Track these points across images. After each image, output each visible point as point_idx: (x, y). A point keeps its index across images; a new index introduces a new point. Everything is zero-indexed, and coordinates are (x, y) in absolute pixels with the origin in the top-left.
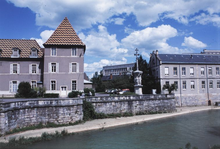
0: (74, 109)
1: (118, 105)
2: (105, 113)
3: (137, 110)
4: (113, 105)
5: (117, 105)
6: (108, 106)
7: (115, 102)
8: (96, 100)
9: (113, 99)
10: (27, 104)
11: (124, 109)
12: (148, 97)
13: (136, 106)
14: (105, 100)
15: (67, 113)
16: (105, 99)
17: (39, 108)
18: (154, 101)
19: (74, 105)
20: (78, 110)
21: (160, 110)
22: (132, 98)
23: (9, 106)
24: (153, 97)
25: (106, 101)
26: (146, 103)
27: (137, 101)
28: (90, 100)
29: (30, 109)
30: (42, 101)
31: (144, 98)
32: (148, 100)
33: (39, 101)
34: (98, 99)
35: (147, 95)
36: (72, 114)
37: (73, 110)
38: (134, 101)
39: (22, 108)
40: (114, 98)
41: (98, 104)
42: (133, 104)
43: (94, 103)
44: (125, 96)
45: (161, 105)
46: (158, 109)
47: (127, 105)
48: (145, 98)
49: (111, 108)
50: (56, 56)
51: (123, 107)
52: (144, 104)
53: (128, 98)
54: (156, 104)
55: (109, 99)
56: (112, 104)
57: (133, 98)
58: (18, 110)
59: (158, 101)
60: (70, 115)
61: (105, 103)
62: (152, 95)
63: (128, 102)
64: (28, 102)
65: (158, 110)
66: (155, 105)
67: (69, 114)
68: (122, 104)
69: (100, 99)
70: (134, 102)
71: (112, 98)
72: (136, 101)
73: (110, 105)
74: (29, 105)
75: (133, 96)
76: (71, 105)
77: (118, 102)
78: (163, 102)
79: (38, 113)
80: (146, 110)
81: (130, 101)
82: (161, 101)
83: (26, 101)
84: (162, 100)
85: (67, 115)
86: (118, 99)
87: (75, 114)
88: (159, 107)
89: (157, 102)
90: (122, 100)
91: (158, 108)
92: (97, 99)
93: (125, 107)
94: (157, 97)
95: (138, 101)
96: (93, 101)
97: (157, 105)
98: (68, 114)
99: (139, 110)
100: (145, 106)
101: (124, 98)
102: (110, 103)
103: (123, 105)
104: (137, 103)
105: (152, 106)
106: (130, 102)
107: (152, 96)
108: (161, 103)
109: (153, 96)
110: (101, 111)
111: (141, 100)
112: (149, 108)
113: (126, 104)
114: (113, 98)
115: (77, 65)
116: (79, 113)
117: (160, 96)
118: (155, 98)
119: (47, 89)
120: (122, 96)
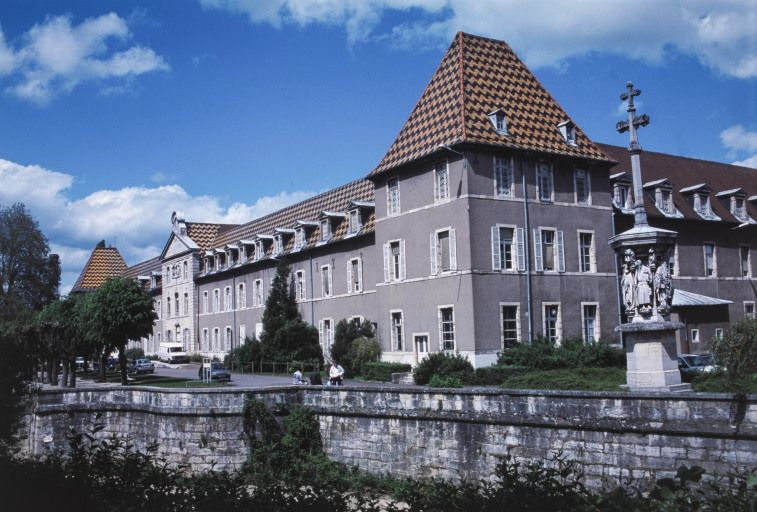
0: (199, 427)
1: (413, 434)
2: (363, 468)
4: (393, 435)
5: (408, 437)
6: (374, 437)
7: (402, 419)
8: (332, 401)
9: (393, 405)
10: (109, 398)
11: (441, 462)
12: (581, 411)
14: (362, 403)
15: (174, 439)
16: (364, 398)
17: (135, 414)
18: (626, 438)
19: (196, 415)
20: (215, 435)
22: (479, 404)
23: (59, 401)
24: (618, 410)
25: (365, 411)
26: (567, 445)
27: (511, 429)
28: (314, 400)
29: (117, 414)
30: (139, 393)
31: (551, 414)
32: (577, 428)
33: (134, 392)
34: (339, 400)
35: (572, 397)
36: (188, 444)
37: (192, 432)
38: (495, 424)
39: (94, 408)
40: (398, 400)
41: (342, 420)
42: (483, 438)
43: (325, 413)
44: (444, 394)
47: (455, 442)
48: (563, 413)
49: (383, 448)
50: (398, 214)
51: (432, 450)
53: (459, 404)
54: (639, 463)
55: (379, 400)
56: (391, 431)
57: (486, 408)
58: (85, 414)
59: (660, 445)
60: (182, 449)
61: (365, 417)
62: (612, 398)
63: (459, 427)
64: (111, 393)
66: (637, 474)
67: (180, 444)
68: (429, 434)
69: (348, 399)
70: (491, 429)
71: (389, 396)
72: (502, 422)
73: (382, 432)
74: (114, 402)
75: (489, 396)
76: (183, 412)
77: (412, 420)
78: (706, 458)
79: (133, 427)
81: (470, 422)
82: (687, 447)
83: (107, 390)
84: (695, 442)
85: (174, 445)
86: (415, 403)
87: (201, 447)
89: (652, 451)
90: (429, 409)
92: (336, 397)
93: (444, 454)
94: (656, 414)
95: (515, 425)
96: (323, 405)
97: (648, 475)
98: (177, 442)
101: (440, 403)
102: (382, 421)
103: (433, 440)
104: (511, 441)
105: (612, 471)
106: (470, 428)
107: (611, 406)
109: (618, 403)
110: (349, 453)
111: (534, 426)
113: (450, 437)
114: (393, 401)
115: (452, 240)
116: (222, 446)
117: (679, 410)
118: (630, 421)
119: (385, 344)
120: (431, 394)
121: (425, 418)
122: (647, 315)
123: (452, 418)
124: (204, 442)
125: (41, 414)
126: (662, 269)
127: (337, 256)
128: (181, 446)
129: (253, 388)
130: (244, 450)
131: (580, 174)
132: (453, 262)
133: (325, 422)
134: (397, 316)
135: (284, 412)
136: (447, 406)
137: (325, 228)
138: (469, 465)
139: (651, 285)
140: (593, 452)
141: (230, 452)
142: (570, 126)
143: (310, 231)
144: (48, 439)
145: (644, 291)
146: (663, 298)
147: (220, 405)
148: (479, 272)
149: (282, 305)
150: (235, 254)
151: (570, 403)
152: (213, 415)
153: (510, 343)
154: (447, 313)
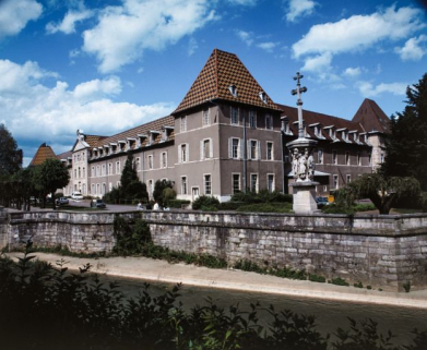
0: (92, 230)
1: (195, 233)
2: (171, 248)
3: (239, 254)
4: (185, 233)
5: (192, 234)
6: (176, 234)
7: (190, 226)
8: (156, 217)
9: (185, 219)
11: (208, 246)
12: (275, 222)
13: (237, 244)
14: (171, 218)
15: (79, 236)
16: (172, 216)
17: (60, 223)
18: (296, 234)
19: (91, 224)
20: (100, 234)
21: (315, 271)
22: (227, 219)
23: (22, 218)
24: (292, 222)
27: (242, 231)
28: (147, 217)
29: (51, 224)
30: (62, 214)
31: (261, 223)
32: (273, 230)
33: (59, 213)
34: (159, 217)
35: (271, 216)
36: (86, 238)
37: (88, 232)
38: (234, 228)
39: (40, 221)
40: (188, 217)
41: (161, 226)
42: (228, 235)
43: (152, 223)
44: (210, 214)
45: (321, 252)
46: (308, 265)
47: (215, 237)
48: (266, 223)
49: (180, 239)
50: (185, 132)
51: (204, 240)
52: (262, 242)
53: (217, 219)
54: (301, 246)
55: (179, 217)
56: (184, 231)
57: (230, 221)
58: (35, 224)
59: (312, 238)
61: (172, 225)
62: (290, 216)
63: (217, 229)
64: (48, 214)
65: (311, 268)
66: (300, 251)
68: (203, 233)
69: (164, 217)
70: (232, 230)
71: (183, 215)
72: (237, 227)
73: (180, 232)
74: (49, 218)
75: (231, 215)
76: (84, 223)
78: (332, 244)
79: (59, 230)
80: (266, 258)
81: (222, 227)
82: (324, 238)
84: (328, 236)
85: (79, 239)
86: (196, 218)
87: (93, 239)
88: (316, 257)
89: (308, 241)
90: (203, 221)
91: (309, 261)
92: (158, 215)
93: (209, 242)
94: (310, 224)
95: (244, 228)
96: (151, 219)
97: (306, 251)
98: (81, 237)
99: (244, 256)
100: (262, 247)
101: (208, 218)
102: (180, 227)
103: (204, 236)
104: (242, 236)
105: (289, 250)
106: (223, 230)
107: (289, 220)
108: (322, 247)
109: (293, 219)
110: (164, 242)
111: (253, 229)
112: (278, 255)
113: (212, 234)
114: (185, 217)
115: (211, 144)
116: (103, 239)
117: (321, 222)
118: (298, 227)
119: (178, 191)
120: (204, 214)
121: (201, 225)
122: (303, 179)
123: (213, 225)
124: (95, 237)
125: (12, 224)
126: (311, 158)
127: (156, 151)
128: (83, 239)
129: (118, 211)
130: (114, 240)
131: (268, 116)
132: (211, 154)
133: (152, 228)
134: (184, 178)
135: (133, 222)
136: (211, 220)
137: (150, 138)
138: (221, 247)
139: (306, 165)
140: (280, 241)
141: (107, 242)
142: (264, 94)
143: (143, 139)
144: (16, 236)
145: (303, 168)
146: (310, 171)
147: (102, 220)
148: (223, 159)
149: (129, 173)
150: (107, 150)
151: (270, 219)
152: (99, 224)
153: (236, 191)
154: (208, 177)
